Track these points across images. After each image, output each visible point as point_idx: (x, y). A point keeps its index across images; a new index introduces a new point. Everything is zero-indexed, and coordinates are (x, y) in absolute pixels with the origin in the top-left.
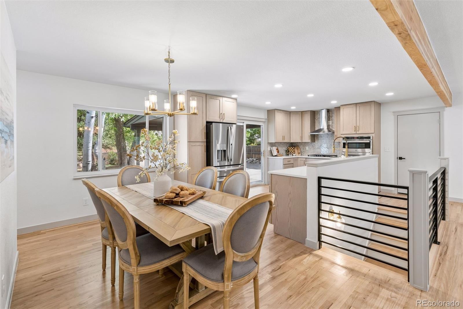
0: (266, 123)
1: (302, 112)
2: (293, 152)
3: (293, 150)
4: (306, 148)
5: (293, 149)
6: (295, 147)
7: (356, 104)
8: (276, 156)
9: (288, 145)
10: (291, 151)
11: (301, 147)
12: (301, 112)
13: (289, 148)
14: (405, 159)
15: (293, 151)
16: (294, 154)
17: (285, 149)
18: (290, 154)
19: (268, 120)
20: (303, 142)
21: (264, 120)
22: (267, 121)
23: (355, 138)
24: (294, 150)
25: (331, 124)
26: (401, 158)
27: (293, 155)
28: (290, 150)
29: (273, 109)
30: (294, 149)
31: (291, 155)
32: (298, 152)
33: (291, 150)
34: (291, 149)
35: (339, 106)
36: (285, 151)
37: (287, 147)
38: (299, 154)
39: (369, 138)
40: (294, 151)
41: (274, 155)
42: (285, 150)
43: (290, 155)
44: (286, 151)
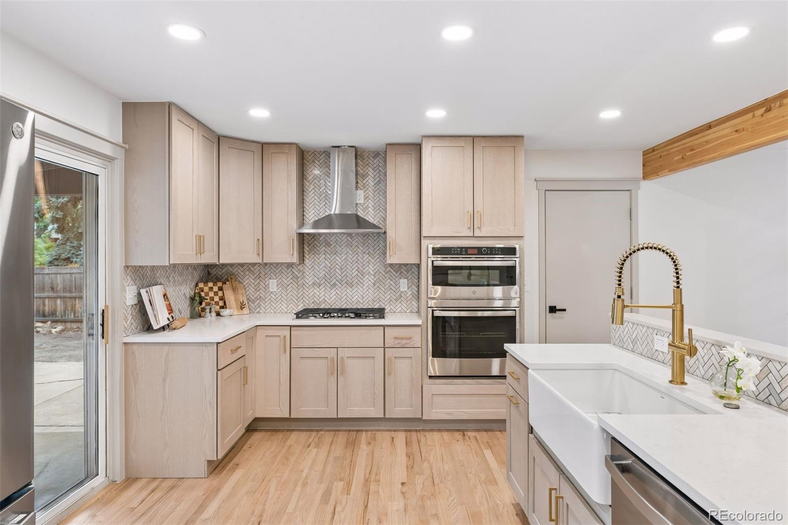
0: (119, 165)
1: (263, 145)
2: (217, 303)
3: (216, 294)
4: (267, 287)
5: (216, 289)
6: (224, 283)
7: (474, 138)
8: (163, 328)
9: (197, 275)
10: (212, 299)
11: (248, 280)
12: (261, 146)
13: (201, 285)
14: (564, 310)
15: (216, 299)
16: (225, 312)
17: (187, 290)
18: (208, 310)
19: (126, 150)
20: (265, 261)
21: (107, 150)
22: (120, 154)
23: (469, 251)
24: (220, 293)
25: (362, 201)
26: (553, 310)
27: (218, 314)
28: (207, 294)
29: (163, 104)
30: (221, 289)
31: (214, 314)
32: (236, 300)
33: (211, 294)
34: (211, 289)
35: (416, 140)
36: (188, 302)
37: (194, 284)
38: (242, 308)
39: (511, 251)
40: (222, 299)
41: (155, 327)
42: (188, 296)
43: (208, 314)
44: (192, 299)
